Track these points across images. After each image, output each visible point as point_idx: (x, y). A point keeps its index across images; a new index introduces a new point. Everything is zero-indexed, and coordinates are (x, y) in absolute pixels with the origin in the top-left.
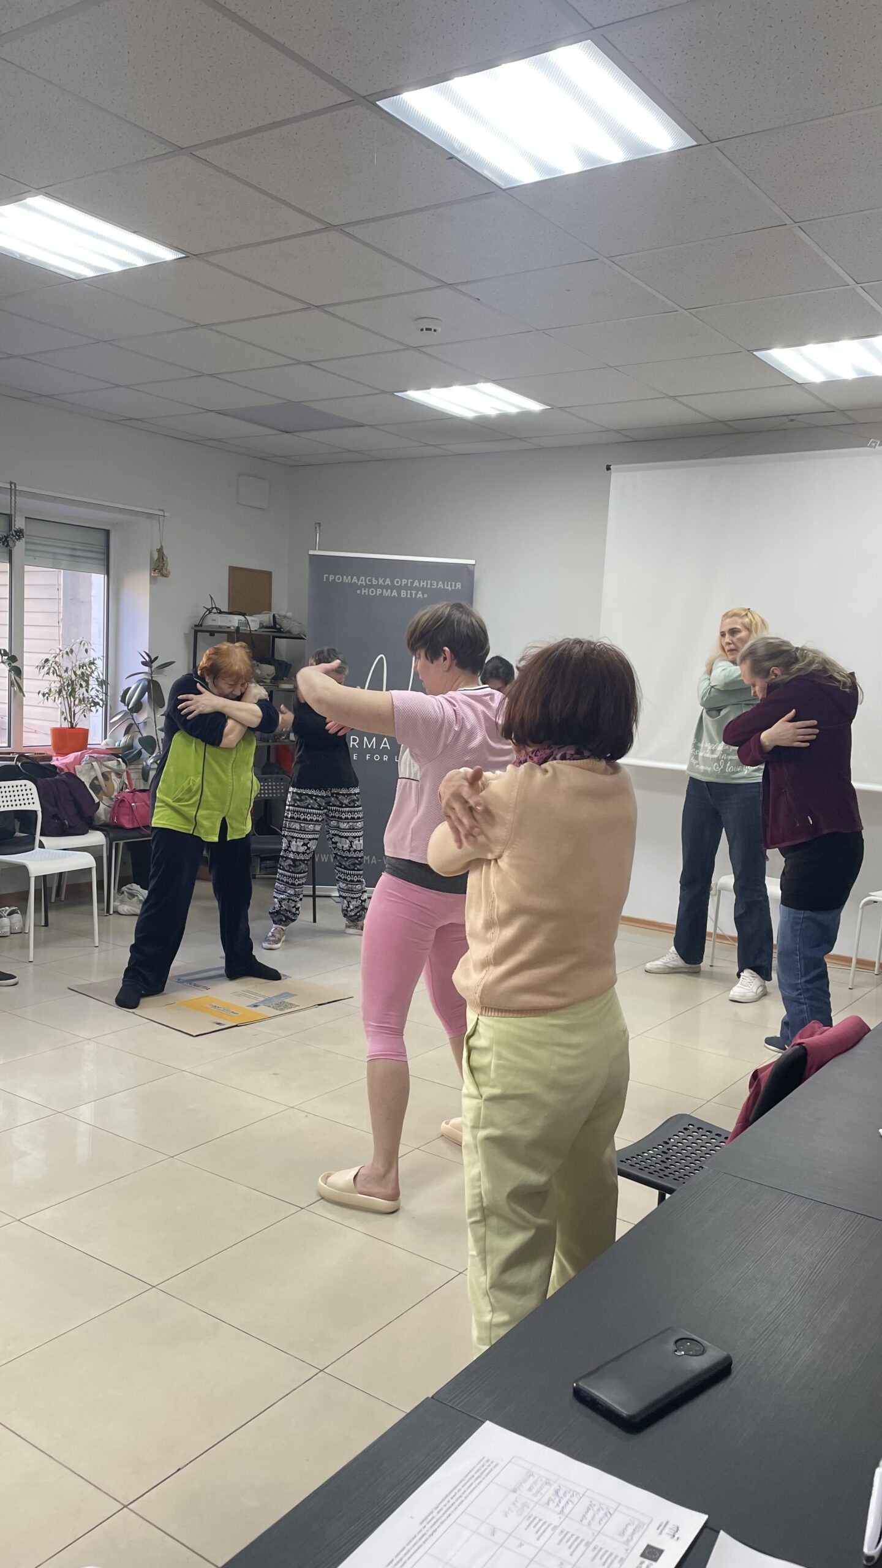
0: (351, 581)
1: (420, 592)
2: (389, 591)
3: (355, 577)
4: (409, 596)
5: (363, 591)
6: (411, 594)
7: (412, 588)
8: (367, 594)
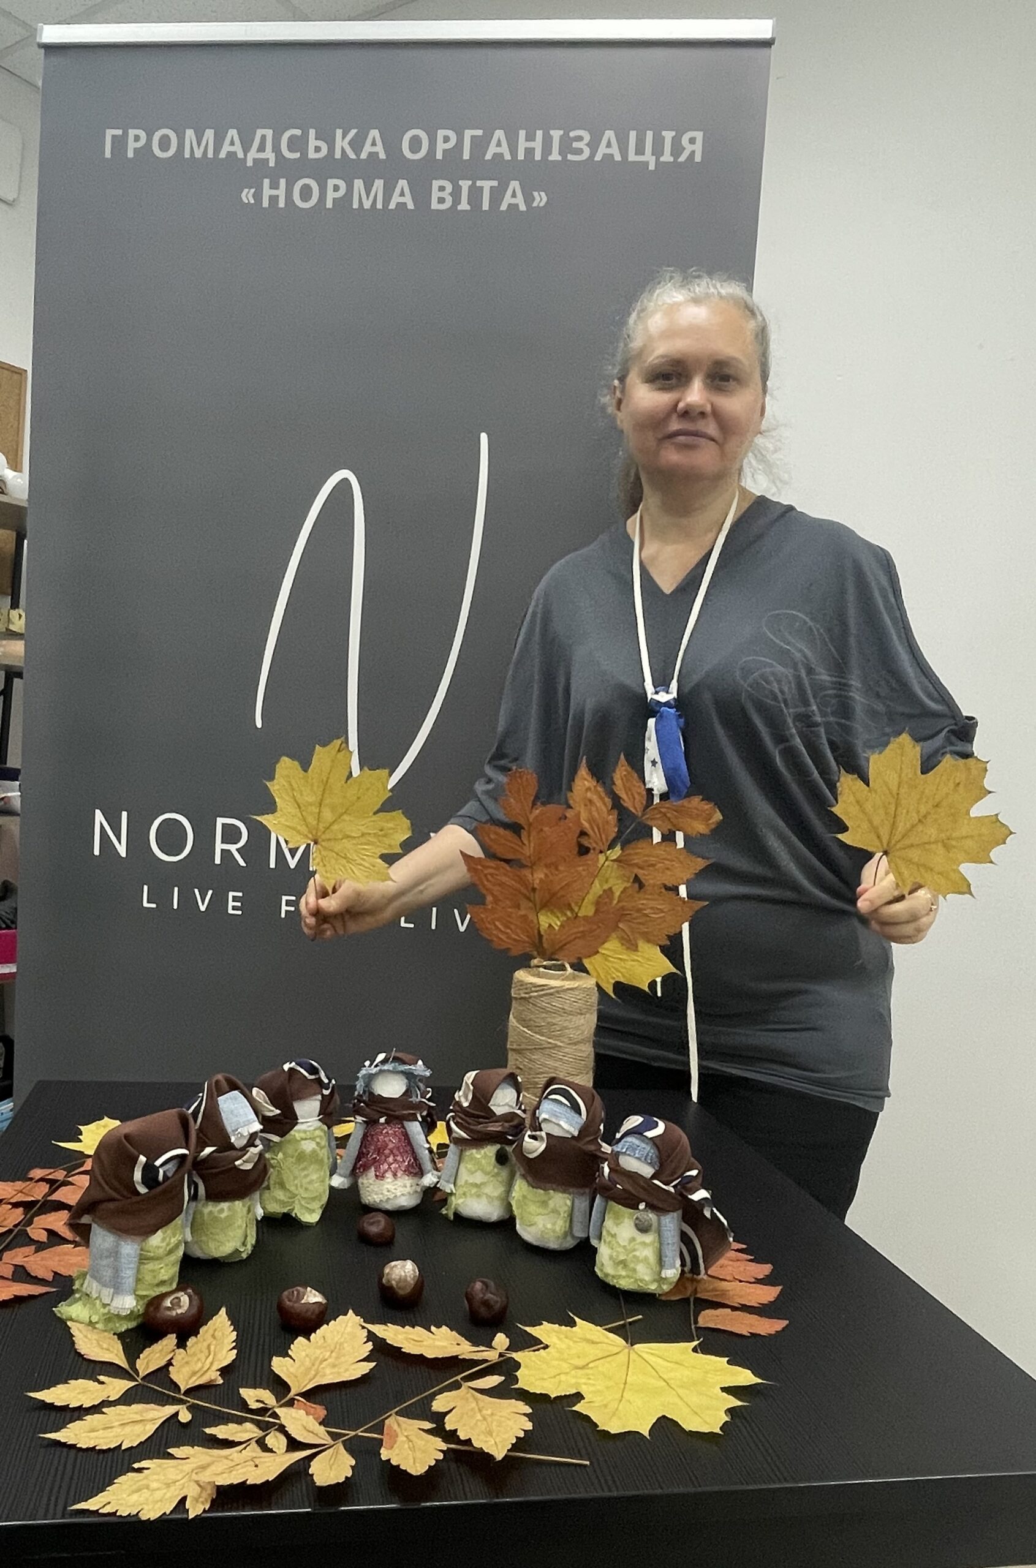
0: (217, 149)
1: (515, 185)
2: (379, 184)
3: (233, 133)
4: (464, 206)
5: (267, 192)
6: (475, 194)
7: (477, 168)
8: (282, 204)
